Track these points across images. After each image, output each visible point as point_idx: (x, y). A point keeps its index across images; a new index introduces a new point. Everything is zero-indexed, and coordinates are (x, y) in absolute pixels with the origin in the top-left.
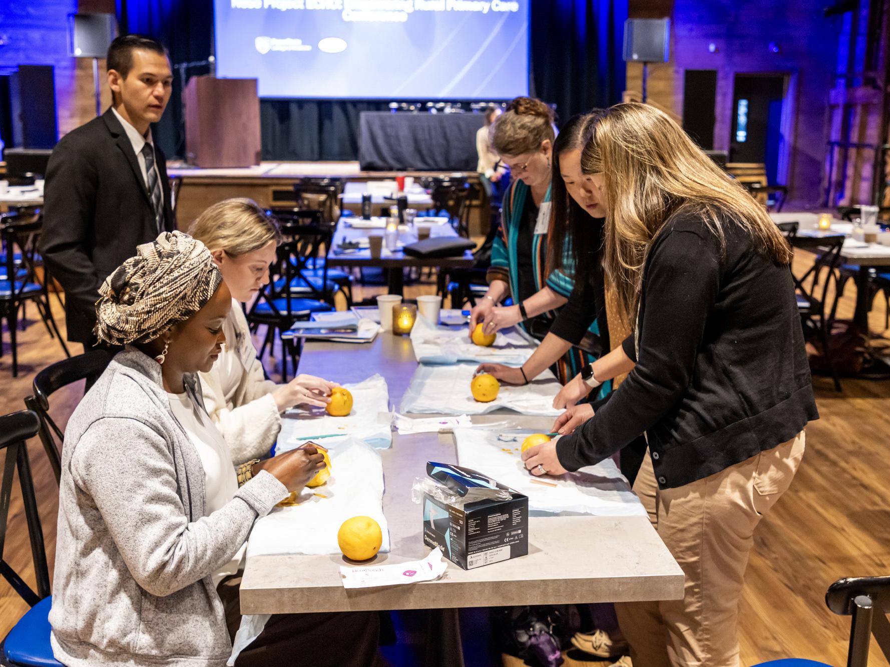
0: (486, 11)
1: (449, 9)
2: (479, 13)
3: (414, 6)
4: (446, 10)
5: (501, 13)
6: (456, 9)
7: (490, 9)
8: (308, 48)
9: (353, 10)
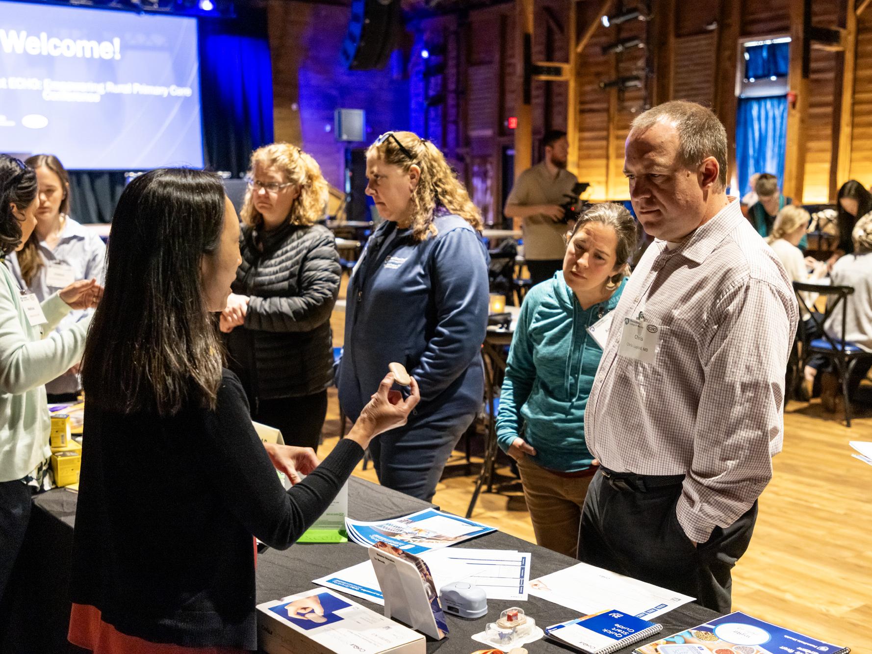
0: (165, 95)
1: (135, 92)
2: (160, 97)
3: (105, 88)
4: (132, 94)
5: (177, 98)
6: (141, 93)
7: (169, 94)
8: (12, 124)
9: (53, 91)
